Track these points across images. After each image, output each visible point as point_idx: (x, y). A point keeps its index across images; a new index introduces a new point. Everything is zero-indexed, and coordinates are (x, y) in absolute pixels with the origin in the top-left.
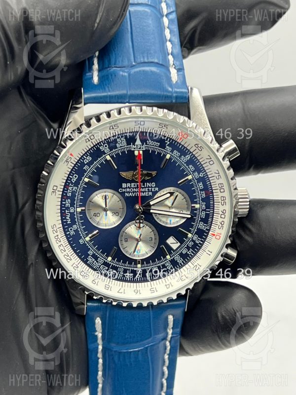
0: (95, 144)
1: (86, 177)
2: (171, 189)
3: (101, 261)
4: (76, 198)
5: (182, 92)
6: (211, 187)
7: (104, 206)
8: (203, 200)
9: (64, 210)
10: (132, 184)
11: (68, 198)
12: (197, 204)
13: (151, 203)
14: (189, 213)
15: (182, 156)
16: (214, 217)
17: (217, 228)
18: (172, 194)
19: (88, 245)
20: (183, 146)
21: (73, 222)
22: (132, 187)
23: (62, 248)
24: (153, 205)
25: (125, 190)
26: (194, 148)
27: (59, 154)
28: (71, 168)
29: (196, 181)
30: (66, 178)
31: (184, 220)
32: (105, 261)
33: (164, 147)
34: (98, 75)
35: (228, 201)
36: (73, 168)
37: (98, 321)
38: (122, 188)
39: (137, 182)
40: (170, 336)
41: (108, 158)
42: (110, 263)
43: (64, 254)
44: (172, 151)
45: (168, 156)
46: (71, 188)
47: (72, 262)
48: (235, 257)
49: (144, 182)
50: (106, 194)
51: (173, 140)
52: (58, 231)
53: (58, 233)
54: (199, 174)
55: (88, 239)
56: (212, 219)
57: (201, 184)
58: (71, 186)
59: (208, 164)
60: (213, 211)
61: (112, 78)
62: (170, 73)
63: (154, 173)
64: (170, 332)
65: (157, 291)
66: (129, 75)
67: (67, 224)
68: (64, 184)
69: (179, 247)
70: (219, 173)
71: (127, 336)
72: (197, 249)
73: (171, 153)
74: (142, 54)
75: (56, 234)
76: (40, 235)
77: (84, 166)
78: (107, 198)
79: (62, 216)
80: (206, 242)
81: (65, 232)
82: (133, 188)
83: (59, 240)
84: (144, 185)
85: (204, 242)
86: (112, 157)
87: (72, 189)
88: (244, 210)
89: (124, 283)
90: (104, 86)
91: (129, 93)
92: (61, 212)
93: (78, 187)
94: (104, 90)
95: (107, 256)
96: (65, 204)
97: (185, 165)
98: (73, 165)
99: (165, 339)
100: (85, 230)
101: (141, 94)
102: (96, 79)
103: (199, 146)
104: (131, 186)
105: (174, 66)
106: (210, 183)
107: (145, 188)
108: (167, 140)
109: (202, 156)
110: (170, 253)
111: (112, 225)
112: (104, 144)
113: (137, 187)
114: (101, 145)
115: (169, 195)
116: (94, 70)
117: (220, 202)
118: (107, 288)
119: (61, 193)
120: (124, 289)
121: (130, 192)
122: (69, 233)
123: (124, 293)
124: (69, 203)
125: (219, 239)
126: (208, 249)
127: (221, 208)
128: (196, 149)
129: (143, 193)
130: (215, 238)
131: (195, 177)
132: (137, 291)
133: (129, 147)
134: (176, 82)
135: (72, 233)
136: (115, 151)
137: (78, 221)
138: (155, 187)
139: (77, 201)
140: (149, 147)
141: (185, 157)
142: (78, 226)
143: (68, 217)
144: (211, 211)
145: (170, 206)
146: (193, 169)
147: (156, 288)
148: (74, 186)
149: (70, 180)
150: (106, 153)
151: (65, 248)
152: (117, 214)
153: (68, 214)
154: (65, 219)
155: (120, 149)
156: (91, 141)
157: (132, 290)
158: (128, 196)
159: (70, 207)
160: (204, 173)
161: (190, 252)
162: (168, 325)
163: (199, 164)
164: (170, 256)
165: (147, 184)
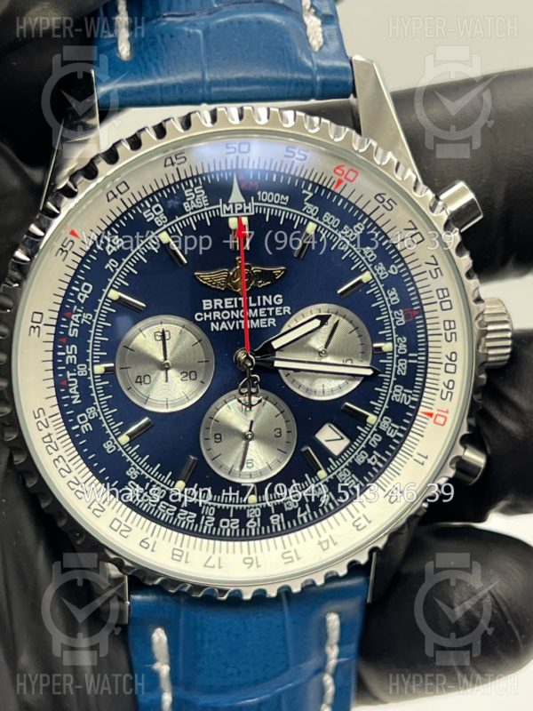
0: (129, 205)
1: (111, 287)
2: (323, 308)
4: (91, 341)
5: (336, 70)
6: (419, 299)
7: (161, 358)
8: (400, 331)
9: (61, 371)
10: (226, 300)
11: (71, 341)
12: (386, 341)
13: (276, 344)
14: (368, 365)
15: (346, 227)
16: (429, 370)
17: (437, 397)
18: (324, 319)
19: (125, 454)
20: (346, 200)
21: (87, 400)
22: (227, 307)
23: (61, 465)
24: (279, 349)
25: (210, 316)
26: (374, 204)
27: (41, 233)
28: (75, 266)
29: (381, 286)
30: (63, 293)
31: (357, 383)
33: (300, 206)
34: (129, 39)
35: (461, 330)
36: (80, 265)
37: (159, 636)
38: (203, 311)
39: (238, 295)
40: (332, 663)
41: (165, 238)
43: (67, 479)
44: (320, 215)
45: (311, 229)
46: (78, 316)
48: (482, 466)
49: (254, 293)
50: (165, 326)
51: (321, 187)
52: (51, 424)
53: (51, 430)
54: (388, 269)
55: (124, 439)
56: (425, 378)
57: (394, 292)
58: (77, 313)
60: (427, 356)
61: (163, 42)
62: (305, 27)
63: (278, 271)
64: (333, 652)
65: (298, 559)
66: (207, 32)
67: (72, 407)
68: (57, 308)
69: (347, 448)
70: (437, 264)
72: (391, 451)
73: (317, 220)
75: (45, 432)
76: (6, 435)
77: (107, 262)
78: (167, 337)
79: (57, 387)
80: (411, 434)
81: (68, 426)
82: (229, 310)
83: (52, 444)
84: (255, 301)
85: (406, 434)
87: (80, 318)
88: (500, 351)
89: (218, 542)
90: (145, 63)
91: (207, 77)
92: (55, 378)
93: (94, 314)
94: (146, 73)
95: (175, 479)
96: (63, 358)
98: (79, 260)
99: (321, 670)
100: (116, 418)
101: (237, 79)
102: (124, 50)
103: (387, 198)
104: (223, 304)
105: (313, 10)
106: (416, 289)
107: (258, 307)
108: (306, 188)
109: (396, 225)
110: (327, 465)
111: (182, 403)
112: (152, 204)
113: (240, 308)
114: (146, 208)
115: (317, 323)
116: (120, 26)
117: (441, 334)
118: (178, 558)
119: (53, 330)
120: (220, 559)
121: (222, 320)
122: (78, 427)
123: (220, 567)
124: (73, 354)
125: (443, 425)
126: (418, 449)
127: (446, 349)
128: (378, 207)
129: (255, 321)
130: (435, 422)
131: (378, 276)
132: (250, 561)
133: (215, 210)
134: (321, 48)
135: (85, 426)
136: (181, 221)
137: (98, 398)
138: (282, 305)
139: (93, 347)
140: (263, 207)
141: (352, 228)
142: (99, 410)
143: (73, 389)
144: (419, 358)
145: (321, 350)
146: (371, 258)
147: (295, 550)
148: (85, 311)
149: (75, 298)
150: (159, 228)
151: (70, 464)
152: (193, 377)
153: (73, 382)
154: (67, 393)
155: (192, 216)
156: (119, 196)
157: (239, 557)
158: (217, 329)
159: (78, 363)
160: (399, 266)
161: (373, 460)
162: (327, 636)
163: (387, 245)
164: (327, 471)
165: (261, 299)
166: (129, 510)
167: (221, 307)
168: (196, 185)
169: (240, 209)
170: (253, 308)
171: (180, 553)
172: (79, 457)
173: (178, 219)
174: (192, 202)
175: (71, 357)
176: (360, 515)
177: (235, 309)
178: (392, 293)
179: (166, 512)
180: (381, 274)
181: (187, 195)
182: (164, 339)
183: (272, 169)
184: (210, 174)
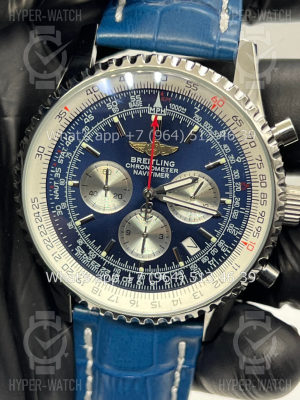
0: (99, 99)
2: (194, 173)
3: (92, 256)
4: (69, 168)
5: (229, 45)
6: (250, 179)
7: (104, 183)
8: (237, 194)
9: (51, 181)
10: (144, 159)
11: (59, 165)
12: (228, 198)
13: (166, 188)
14: (216, 210)
16: (250, 219)
17: (251, 235)
19: (78, 231)
20: (217, 116)
21: (62, 199)
22: (143, 163)
23: (42, 229)
24: (170, 191)
25: (134, 166)
26: (232, 121)
28: (66, 126)
29: (230, 167)
31: (208, 218)
32: (97, 256)
33: (192, 116)
34: (123, 11)
35: (269, 200)
36: (69, 126)
37: (88, 332)
38: (130, 163)
39: (149, 157)
40: (180, 367)
41: (116, 120)
42: (104, 259)
43: (44, 238)
44: (202, 122)
45: (196, 129)
46: (64, 153)
47: (53, 250)
48: (276, 277)
49: (160, 158)
50: (109, 167)
51: (205, 107)
52: (40, 207)
53: (40, 210)
54: (236, 158)
55: (78, 223)
56: (247, 223)
57: (237, 172)
58: (64, 151)
59: (248, 145)
60: (250, 211)
61: (138, 16)
62: (219, 19)
63: (174, 148)
64: (181, 361)
65: (159, 307)
66: (162, 13)
67: (54, 200)
68: (54, 147)
69: (198, 253)
70: (261, 161)
72: (222, 259)
73: (200, 125)
75: (37, 211)
77: (84, 127)
78: (109, 173)
79: (47, 188)
80: (234, 252)
81: (50, 210)
82: (145, 165)
83: (39, 218)
84: (159, 162)
85: (232, 251)
86: (121, 119)
87: (65, 155)
88: (293, 217)
89: (119, 289)
90: (126, 24)
92: (47, 183)
93: (73, 153)
94: (125, 30)
95: (102, 249)
96: (54, 174)
97: (218, 143)
98: (68, 123)
99: (174, 368)
100: (76, 211)
101: (172, 41)
102: (119, 16)
103: (239, 119)
104: (142, 161)
105: (227, 11)
106: (249, 173)
107: (161, 166)
108: (197, 106)
110: (184, 260)
112: (112, 101)
113: (150, 165)
114: (109, 102)
116: (120, 4)
117: (259, 200)
118: (95, 292)
119: (49, 158)
120: (118, 297)
121: (140, 169)
122: (55, 211)
123: (117, 302)
125: (251, 251)
126: (236, 261)
127: (260, 209)
128: (234, 123)
129: (158, 174)
130: (247, 248)
131: (230, 161)
132: (133, 302)
133: (145, 109)
134: (226, 31)
135: (59, 212)
136: (126, 112)
137: (68, 198)
138: (174, 168)
139: (70, 171)
140: (172, 112)
142: (68, 205)
143: (56, 191)
144: (246, 211)
145: (191, 196)
146: (228, 151)
147: (159, 302)
148: (69, 151)
149: (64, 143)
150: (114, 114)
151: (47, 230)
152: (120, 197)
153: (56, 187)
154: (52, 193)
155: (132, 111)
156: (94, 93)
157: (129, 299)
158: (137, 174)
159: (61, 178)
160: (242, 158)
161: (211, 263)
162: (178, 353)
163: (237, 145)
164: (185, 263)
165: (163, 162)
166: (74, 261)
167: (141, 162)
168: (137, 94)
169: (159, 111)
170: (158, 167)
171: (97, 290)
172: (53, 228)
173: (124, 111)
174: (134, 103)
175: (58, 174)
176: (198, 290)
177: (148, 165)
178: (236, 173)
179: (95, 266)
180: (232, 161)
181: (131, 99)
182: (107, 174)
183: (179, 92)
184: (146, 89)
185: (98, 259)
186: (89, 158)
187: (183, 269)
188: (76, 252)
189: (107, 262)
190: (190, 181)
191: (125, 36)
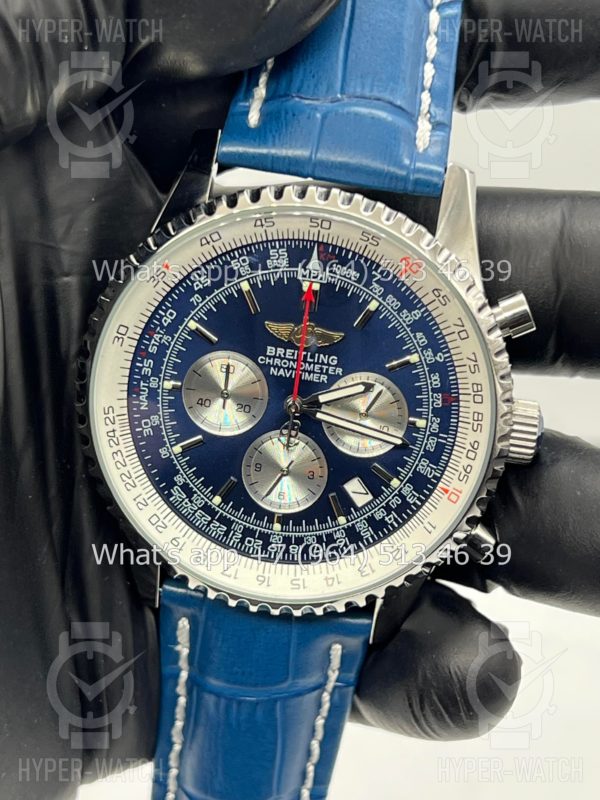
0: (220, 253)
1: (192, 318)
3: (198, 502)
4: (166, 360)
5: (431, 173)
6: (457, 388)
8: (436, 413)
9: (136, 380)
10: (288, 350)
11: (150, 356)
12: (421, 418)
13: (322, 398)
14: (401, 436)
15: (405, 311)
16: (454, 452)
17: (456, 478)
19: (176, 462)
20: (408, 288)
21: (153, 409)
22: (287, 357)
23: (119, 458)
24: (326, 403)
25: (271, 361)
26: (431, 297)
27: (138, 265)
28: (164, 294)
29: (426, 369)
30: (149, 314)
31: (389, 448)
32: (206, 503)
33: (368, 285)
34: (261, 109)
35: (486, 423)
36: (169, 294)
37: (184, 624)
38: (266, 356)
39: (299, 349)
40: (330, 685)
41: (245, 286)
42: (217, 509)
43: (120, 472)
44: (384, 296)
45: (373, 306)
46: (159, 336)
47: (135, 492)
49: (313, 350)
50: (231, 362)
52: (117, 422)
53: (116, 427)
54: (435, 355)
55: (177, 449)
56: (449, 458)
57: (436, 377)
58: (159, 333)
59: (455, 336)
60: (455, 439)
61: (286, 119)
62: (416, 129)
63: (337, 336)
64: (333, 675)
65: (304, 587)
66: (325, 117)
67: (139, 411)
68: (143, 326)
69: (369, 503)
70: (476, 361)
71: (235, 669)
72: (407, 514)
73: (380, 299)
74: (362, 77)
75: (111, 427)
77: (193, 296)
78: (231, 371)
79: (129, 392)
80: (427, 504)
81: (132, 427)
82: (289, 360)
83: (115, 439)
84: (312, 357)
85: (423, 502)
86: (254, 286)
87: (160, 339)
88: (523, 448)
90: (266, 132)
91: (314, 157)
92: (129, 384)
93: (173, 337)
94: (263, 142)
95: (214, 493)
96: (141, 368)
97: (408, 330)
98: (168, 289)
99: (321, 686)
100: (174, 430)
101: (340, 163)
102: (254, 118)
103: (442, 294)
104: (285, 354)
105: (429, 115)
106: (456, 379)
107: (314, 363)
109: (447, 317)
110: (347, 513)
111: (232, 430)
112: (240, 255)
113: (298, 360)
116: (256, 96)
117: (469, 423)
119: (135, 343)
120: (237, 570)
121: (281, 367)
122: (141, 429)
123: (235, 578)
124: (149, 367)
125: (455, 503)
126: (430, 518)
127: (471, 437)
128: (434, 300)
129: (309, 375)
130: (449, 498)
131: (425, 360)
132: (262, 579)
134: (425, 150)
135: (147, 430)
136: (262, 275)
137: (163, 409)
138: (336, 366)
139: (167, 365)
141: (410, 312)
142: (162, 419)
143: (143, 397)
144: (449, 440)
145: (362, 411)
146: (423, 343)
147: (303, 580)
148: (166, 333)
149: (160, 320)
151: (127, 459)
152: (247, 409)
153: (144, 391)
154: (137, 399)
156: (212, 243)
157: (254, 573)
158: (275, 374)
159: (152, 375)
160: (446, 356)
161: (390, 519)
162: (329, 661)
163: (438, 334)
164: (347, 519)
165: (319, 357)
166: (169, 510)
167: (282, 356)
168: (281, 247)
170: (310, 363)
172: (136, 455)
175: (147, 369)
178: (435, 378)
179: (203, 519)
180: (428, 359)
181: (271, 254)
182: (228, 372)
183: (348, 247)
184: (295, 240)
185: (207, 509)
186: (199, 346)
187: (343, 528)
188: (172, 495)
189: (222, 514)
190: (361, 388)
191: (264, 151)
